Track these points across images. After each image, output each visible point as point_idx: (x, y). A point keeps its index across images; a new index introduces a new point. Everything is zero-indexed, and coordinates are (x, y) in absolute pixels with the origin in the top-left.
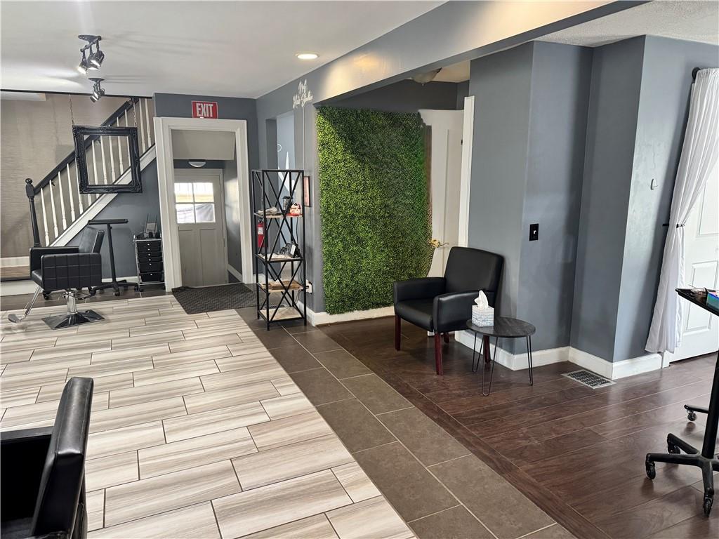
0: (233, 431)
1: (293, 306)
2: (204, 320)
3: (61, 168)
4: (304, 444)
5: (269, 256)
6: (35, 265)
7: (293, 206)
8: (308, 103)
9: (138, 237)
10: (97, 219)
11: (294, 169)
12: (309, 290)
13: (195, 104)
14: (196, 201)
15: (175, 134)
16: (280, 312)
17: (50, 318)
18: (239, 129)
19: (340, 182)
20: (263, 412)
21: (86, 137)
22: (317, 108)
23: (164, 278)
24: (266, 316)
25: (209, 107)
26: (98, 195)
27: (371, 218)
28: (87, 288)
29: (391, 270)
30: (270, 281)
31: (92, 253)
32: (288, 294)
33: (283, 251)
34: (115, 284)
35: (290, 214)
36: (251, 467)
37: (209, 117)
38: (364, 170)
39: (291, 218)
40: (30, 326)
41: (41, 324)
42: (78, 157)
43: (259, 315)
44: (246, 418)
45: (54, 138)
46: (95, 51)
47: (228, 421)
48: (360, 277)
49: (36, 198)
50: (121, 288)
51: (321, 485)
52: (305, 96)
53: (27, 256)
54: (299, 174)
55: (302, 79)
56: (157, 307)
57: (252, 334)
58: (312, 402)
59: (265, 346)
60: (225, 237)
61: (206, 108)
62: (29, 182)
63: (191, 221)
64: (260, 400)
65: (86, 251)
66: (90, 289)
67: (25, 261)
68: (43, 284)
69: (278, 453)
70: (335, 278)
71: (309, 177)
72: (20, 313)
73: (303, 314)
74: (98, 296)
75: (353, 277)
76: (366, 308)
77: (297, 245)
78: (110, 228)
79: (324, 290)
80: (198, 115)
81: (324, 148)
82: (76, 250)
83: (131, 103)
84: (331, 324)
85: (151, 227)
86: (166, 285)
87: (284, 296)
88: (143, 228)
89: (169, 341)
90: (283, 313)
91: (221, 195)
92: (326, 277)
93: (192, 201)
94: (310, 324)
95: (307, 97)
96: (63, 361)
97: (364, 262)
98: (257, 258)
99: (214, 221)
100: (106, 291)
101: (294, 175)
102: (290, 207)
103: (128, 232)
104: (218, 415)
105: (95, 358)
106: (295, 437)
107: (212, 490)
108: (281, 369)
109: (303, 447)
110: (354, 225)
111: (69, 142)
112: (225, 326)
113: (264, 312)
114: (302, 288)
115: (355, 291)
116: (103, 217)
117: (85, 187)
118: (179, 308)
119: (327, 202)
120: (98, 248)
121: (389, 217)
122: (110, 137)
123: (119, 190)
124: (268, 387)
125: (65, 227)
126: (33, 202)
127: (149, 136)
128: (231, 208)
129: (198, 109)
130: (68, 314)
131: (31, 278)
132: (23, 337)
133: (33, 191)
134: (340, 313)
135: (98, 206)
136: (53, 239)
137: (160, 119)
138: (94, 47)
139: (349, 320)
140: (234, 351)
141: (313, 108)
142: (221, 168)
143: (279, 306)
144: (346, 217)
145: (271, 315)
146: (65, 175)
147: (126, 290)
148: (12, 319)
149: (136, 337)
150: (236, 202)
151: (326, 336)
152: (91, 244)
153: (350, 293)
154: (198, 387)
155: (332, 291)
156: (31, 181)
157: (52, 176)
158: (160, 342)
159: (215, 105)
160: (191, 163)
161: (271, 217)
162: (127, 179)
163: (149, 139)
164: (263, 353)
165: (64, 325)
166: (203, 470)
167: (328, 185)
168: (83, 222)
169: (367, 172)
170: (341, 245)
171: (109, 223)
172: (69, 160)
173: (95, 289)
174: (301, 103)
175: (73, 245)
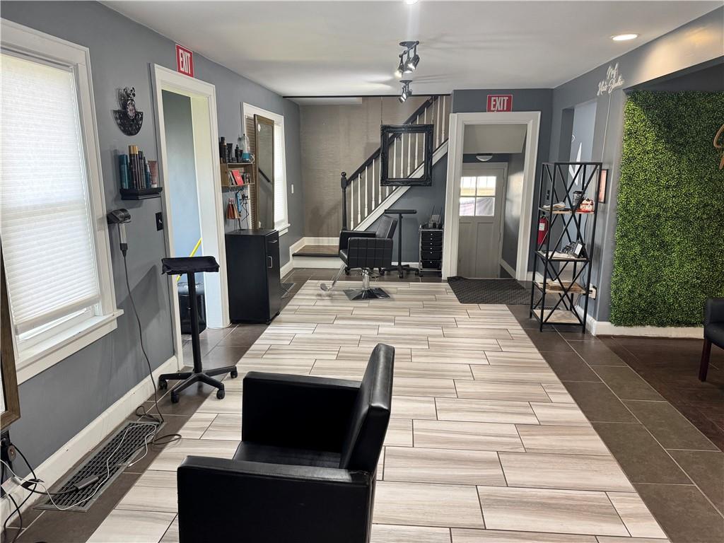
0: (501, 425)
1: (571, 310)
2: (475, 311)
3: (368, 163)
4: (575, 458)
5: (550, 254)
6: (343, 245)
7: (584, 202)
8: (617, 89)
9: (423, 227)
10: (391, 209)
11: (590, 161)
12: (592, 296)
13: (490, 98)
14: (478, 195)
15: (468, 128)
16: (555, 315)
17: (349, 291)
18: (531, 121)
19: (646, 175)
20: (532, 414)
21: (390, 135)
22: (627, 94)
23: (441, 266)
24: (539, 317)
25: (504, 100)
26: (394, 188)
27: (683, 218)
28: (377, 269)
29: (703, 284)
30: (548, 280)
31: (386, 239)
32: (567, 296)
33: (567, 249)
34: (400, 268)
35: (580, 210)
36: (518, 466)
37: (503, 111)
38: (679, 163)
39: (580, 215)
40: (334, 295)
41: (342, 295)
42: (383, 154)
43: (532, 314)
44: (515, 416)
45: (365, 137)
46: (412, 55)
47: (495, 414)
48: (659, 288)
49: (347, 189)
50: (405, 272)
51: (594, 505)
52: (614, 81)
53: (337, 237)
54: (596, 167)
55: (612, 63)
56: (434, 293)
57: (523, 332)
58: (587, 417)
59: (537, 347)
60: (502, 231)
61: (500, 101)
62: (344, 175)
63: (471, 214)
64: (530, 400)
65: (381, 236)
66: (380, 270)
67: (335, 241)
68: (347, 262)
69: (547, 459)
70: (627, 286)
71: (607, 170)
72: (328, 283)
73: (582, 320)
74: (385, 277)
75: (649, 286)
76: (662, 324)
77: (584, 245)
78: (401, 217)
79: (611, 297)
80: (492, 109)
81: (630, 138)
82: (374, 235)
83: (431, 102)
84: (615, 337)
85: (435, 218)
86: (443, 273)
87: (562, 299)
88: (429, 219)
89: (443, 326)
90: (559, 315)
91: (503, 188)
92: (615, 283)
93: (474, 194)
94: (589, 333)
95: (616, 81)
96: (357, 328)
97: (667, 271)
98: (536, 255)
99: (493, 215)
100: (392, 272)
101: (590, 169)
102: (581, 202)
103: (415, 222)
104: (487, 405)
105: (382, 330)
106: (565, 448)
107: (478, 476)
108: (554, 374)
109: (574, 461)
110: (658, 226)
111: (376, 140)
112: (494, 320)
113: (538, 312)
114: (584, 292)
115: (651, 303)
116: (396, 208)
117: (386, 180)
118: (453, 296)
119: (627, 198)
120: (391, 235)
121: (708, 218)
122: (410, 134)
123: (412, 183)
124: (538, 390)
125: (366, 215)
126: (345, 192)
127: (443, 132)
128: (512, 202)
129: (493, 103)
130: (363, 289)
131: (338, 256)
132: (328, 303)
133: (346, 183)
134: (628, 326)
135: (393, 197)
136: (356, 225)
137: (456, 115)
138: (412, 52)
139: (638, 335)
140: (504, 346)
141: (622, 94)
142: (507, 162)
143: (556, 308)
144: (649, 216)
145: (545, 316)
146: (370, 169)
147: (408, 274)
148: (323, 287)
149: (416, 318)
150: (518, 195)
151: (608, 349)
152: (386, 230)
153: (643, 305)
154: (468, 374)
155: (621, 299)
156: (346, 174)
157: (361, 170)
158: (436, 325)
159: (510, 97)
160: (478, 158)
161: (558, 212)
162: (419, 174)
163: (443, 135)
164: (534, 354)
165: (358, 298)
166: (471, 455)
167: (630, 179)
168: (380, 210)
169: (684, 165)
170: (638, 249)
171: (400, 213)
172: (375, 156)
173: (384, 270)
174: (608, 90)
175: (371, 231)
